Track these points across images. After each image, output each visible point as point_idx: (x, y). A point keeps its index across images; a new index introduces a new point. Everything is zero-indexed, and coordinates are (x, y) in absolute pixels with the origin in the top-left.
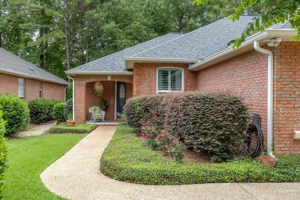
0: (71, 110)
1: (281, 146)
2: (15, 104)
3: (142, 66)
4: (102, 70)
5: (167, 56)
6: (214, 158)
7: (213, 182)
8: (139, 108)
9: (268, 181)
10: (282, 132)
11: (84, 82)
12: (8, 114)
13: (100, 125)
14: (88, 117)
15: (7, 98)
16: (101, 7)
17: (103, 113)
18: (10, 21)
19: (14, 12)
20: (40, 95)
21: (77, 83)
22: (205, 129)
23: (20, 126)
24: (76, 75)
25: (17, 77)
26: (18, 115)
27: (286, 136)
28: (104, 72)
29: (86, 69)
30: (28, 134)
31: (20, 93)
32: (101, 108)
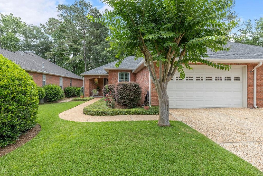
0: (83, 91)
1: (153, 102)
2: (56, 88)
3: (112, 72)
4: (96, 73)
5: (122, 67)
6: (128, 107)
7: (122, 115)
8: (108, 89)
9: (142, 114)
10: (154, 97)
11: (88, 79)
12: (53, 92)
13: (96, 98)
14: (91, 94)
15: (52, 86)
16: (100, 44)
17: (98, 92)
18: (58, 50)
19: (60, 46)
20: (71, 85)
21: (86, 79)
22: (124, 96)
23: (58, 98)
24: (85, 75)
25: (59, 77)
26: (57, 93)
27: (156, 99)
28: (97, 74)
29: (89, 73)
30: (63, 101)
31: (61, 84)
32: (97, 90)
